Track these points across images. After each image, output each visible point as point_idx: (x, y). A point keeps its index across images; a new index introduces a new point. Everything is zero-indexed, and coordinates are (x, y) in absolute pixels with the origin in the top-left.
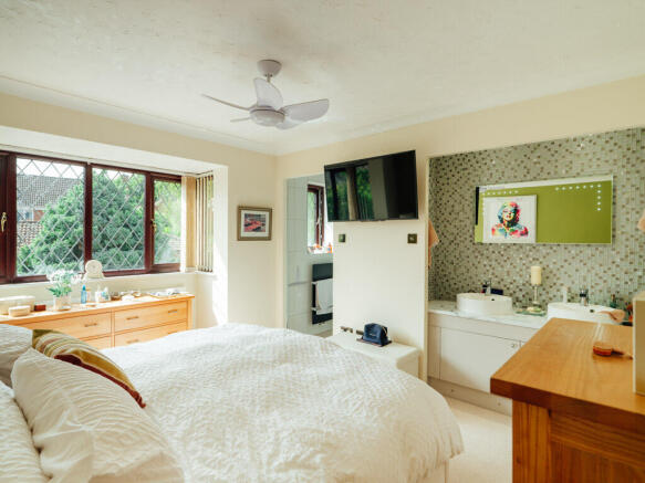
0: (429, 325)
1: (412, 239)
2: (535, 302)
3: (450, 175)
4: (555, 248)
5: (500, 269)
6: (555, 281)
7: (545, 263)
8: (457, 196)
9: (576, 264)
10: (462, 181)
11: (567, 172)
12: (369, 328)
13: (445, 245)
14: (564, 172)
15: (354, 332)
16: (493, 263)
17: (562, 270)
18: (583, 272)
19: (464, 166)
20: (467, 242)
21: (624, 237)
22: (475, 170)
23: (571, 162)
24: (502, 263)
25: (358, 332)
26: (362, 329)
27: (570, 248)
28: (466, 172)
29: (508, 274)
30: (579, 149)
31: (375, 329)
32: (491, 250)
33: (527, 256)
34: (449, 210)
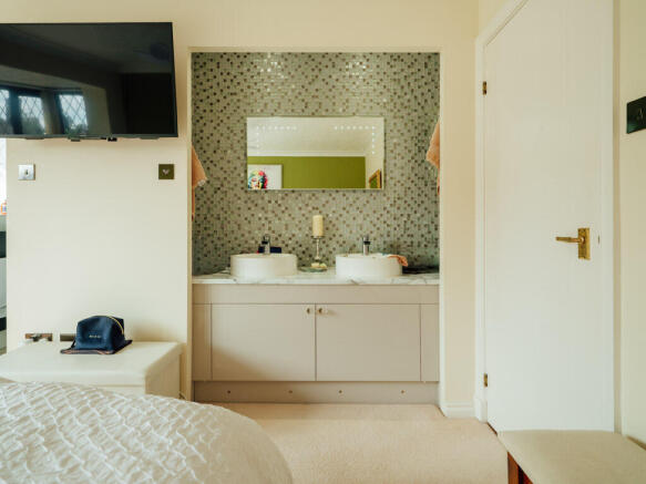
0: (194, 304)
1: (166, 172)
2: (317, 258)
3: (213, 99)
4: (334, 195)
5: (277, 222)
6: (334, 232)
7: (324, 213)
8: (223, 129)
9: (354, 212)
10: (230, 110)
11: (344, 110)
12: (87, 327)
13: (209, 194)
14: (341, 110)
15: (56, 337)
16: (270, 215)
17: (341, 219)
18: (360, 221)
19: (232, 90)
20: (238, 190)
21: (392, 182)
22: (245, 97)
23: (347, 101)
24: (280, 215)
25: (64, 338)
26: (73, 330)
27: (347, 194)
28: (235, 98)
29: (286, 229)
30: (354, 87)
31: (100, 324)
32: (267, 198)
33: (307, 205)
34: (213, 146)
